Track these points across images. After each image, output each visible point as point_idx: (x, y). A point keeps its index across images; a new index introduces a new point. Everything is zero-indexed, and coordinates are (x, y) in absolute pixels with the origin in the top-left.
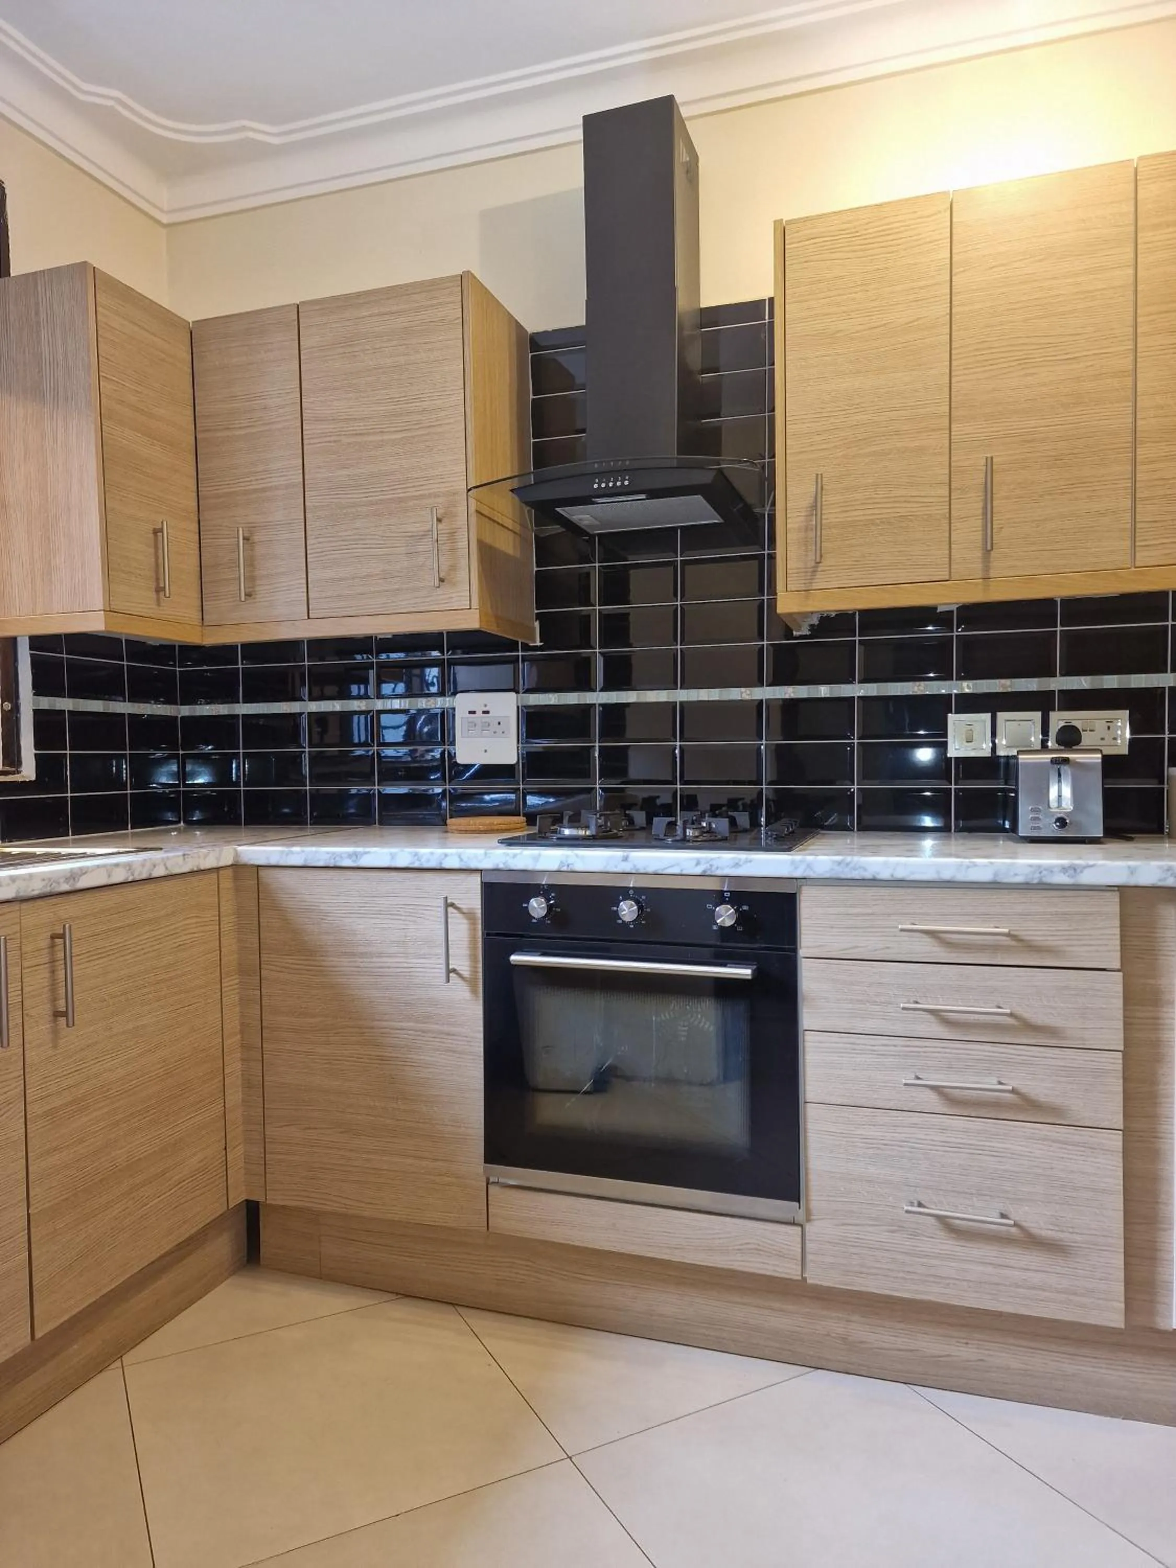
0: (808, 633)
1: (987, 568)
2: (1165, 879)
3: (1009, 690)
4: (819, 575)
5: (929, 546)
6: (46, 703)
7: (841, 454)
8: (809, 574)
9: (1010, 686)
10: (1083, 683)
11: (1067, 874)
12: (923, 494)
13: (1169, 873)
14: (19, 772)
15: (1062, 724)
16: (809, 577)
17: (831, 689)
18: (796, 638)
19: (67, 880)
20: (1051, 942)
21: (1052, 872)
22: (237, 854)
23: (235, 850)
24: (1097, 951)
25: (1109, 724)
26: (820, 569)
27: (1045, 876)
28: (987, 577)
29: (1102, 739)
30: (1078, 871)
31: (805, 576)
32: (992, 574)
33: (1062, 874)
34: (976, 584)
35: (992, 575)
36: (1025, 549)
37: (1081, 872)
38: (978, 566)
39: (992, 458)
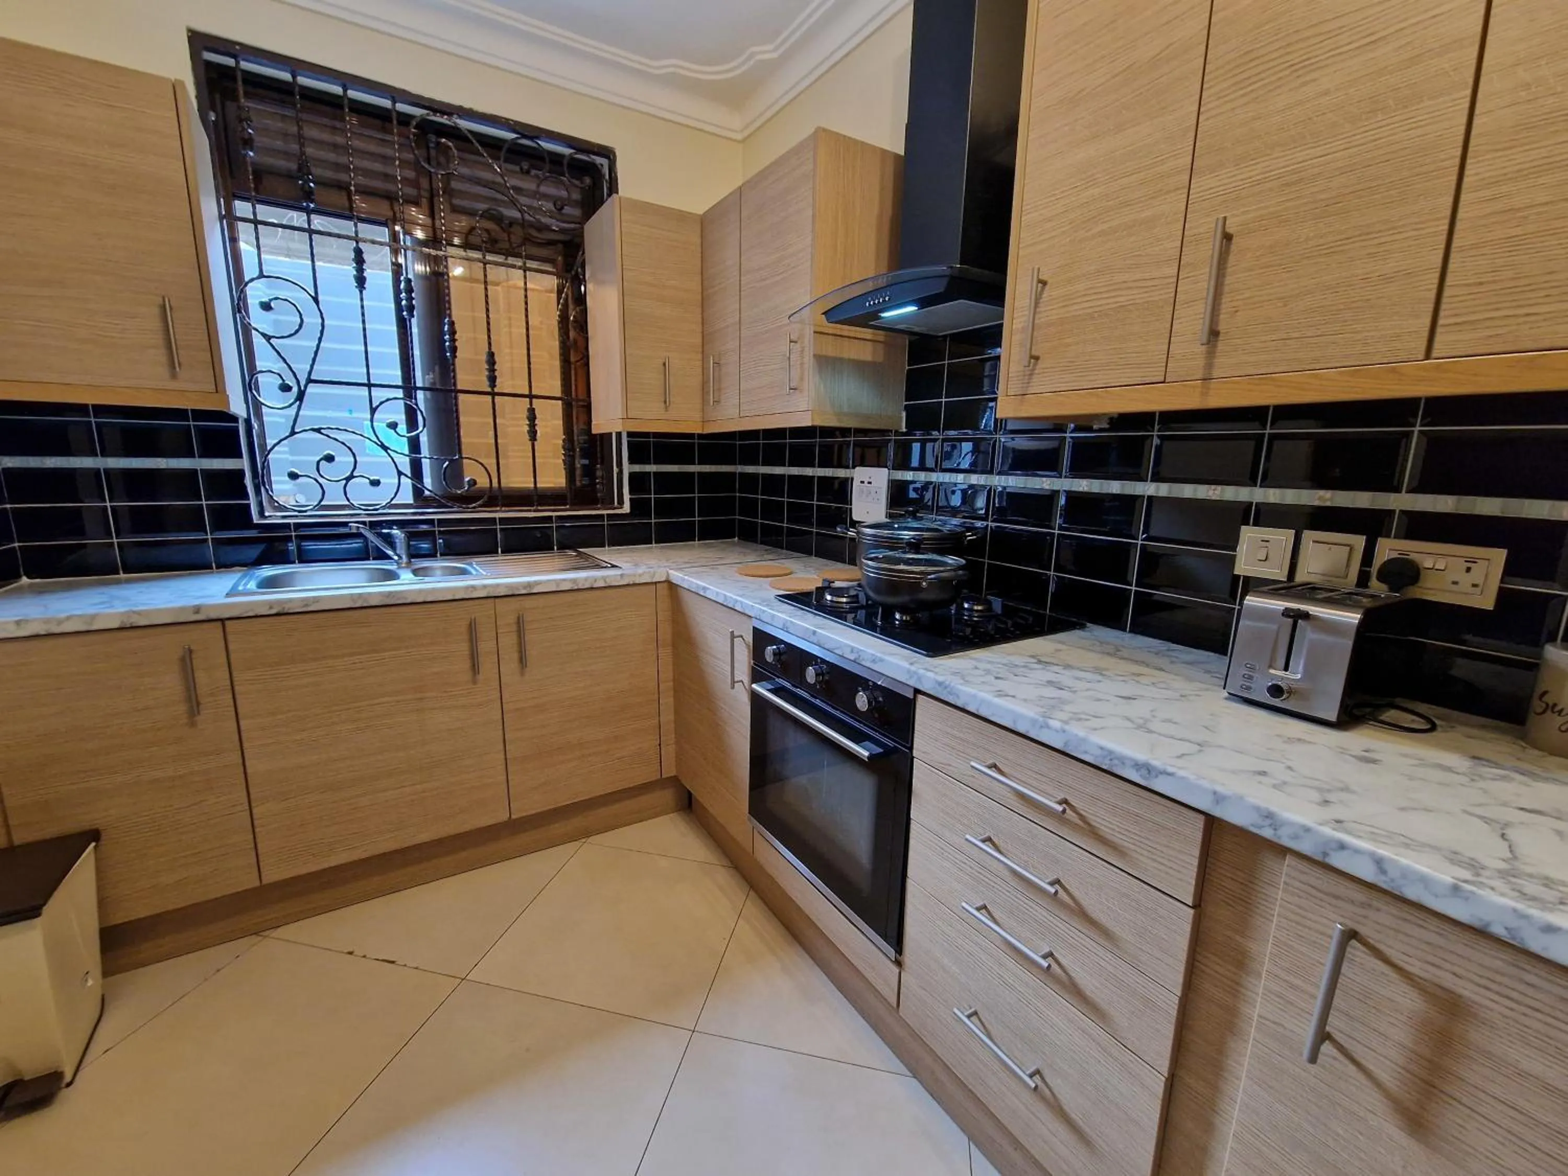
0: (1107, 426)
1: (1209, 366)
2: (1261, 827)
3: (1328, 504)
4: (1035, 379)
5: (1146, 341)
6: (637, 468)
7: (1068, 240)
8: (1027, 377)
9: (1331, 499)
10: (1444, 504)
11: (1139, 773)
12: (1147, 276)
13: (1268, 822)
14: (621, 508)
15: (1395, 555)
16: (1026, 381)
17: (1123, 486)
18: (1096, 431)
19: (525, 588)
20: (1117, 838)
21: (1123, 763)
22: (668, 575)
23: (668, 572)
24: (1167, 873)
25: (1469, 565)
26: (1036, 372)
27: (1116, 765)
28: (1207, 376)
29: (1455, 583)
30: (1153, 774)
31: (1022, 380)
32: (1216, 373)
33: (1134, 771)
34: (1194, 387)
35: (1215, 375)
36: (1264, 338)
37: (1157, 776)
38: (1200, 362)
39: (1225, 218)
